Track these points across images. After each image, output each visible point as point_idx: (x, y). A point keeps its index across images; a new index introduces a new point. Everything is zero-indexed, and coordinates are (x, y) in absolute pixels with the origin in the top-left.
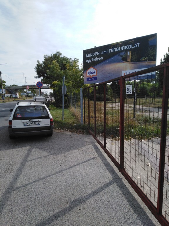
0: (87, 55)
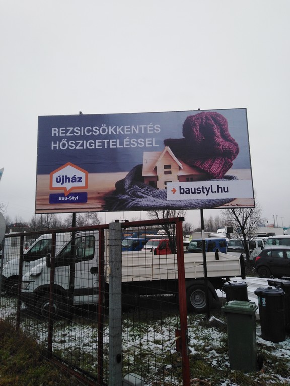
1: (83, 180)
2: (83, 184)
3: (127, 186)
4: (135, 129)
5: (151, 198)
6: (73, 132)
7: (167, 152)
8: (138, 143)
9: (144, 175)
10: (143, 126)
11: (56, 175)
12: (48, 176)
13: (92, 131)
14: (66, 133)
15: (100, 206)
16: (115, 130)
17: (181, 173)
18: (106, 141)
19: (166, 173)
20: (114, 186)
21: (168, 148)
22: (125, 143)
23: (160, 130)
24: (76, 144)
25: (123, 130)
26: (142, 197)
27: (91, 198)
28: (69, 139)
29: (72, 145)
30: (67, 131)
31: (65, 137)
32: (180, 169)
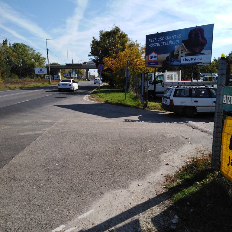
1: (157, 57)
2: (156, 59)
3: (169, 58)
4: (173, 37)
5: (176, 62)
6: (155, 40)
7: (183, 45)
8: (174, 43)
9: (175, 54)
10: (175, 36)
11: (150, 56)
12: (148, 56)
13: (160, 39)
14: (152, 41)
15: (161, 65)
16: (167, 38)
17: (186, 53)
18: (164, 43)
19: (182, 53)
20: (166, 58)
21: (183, 44)
22: (169, 43)
23: (181, 36)
24: (155, 45)
25: (169, 38)
26: (174, 62)
27: (159, 63)
28: (153, 43)
29: (154, 45)
30: (153, 40)
31: (152, 42)
32: (186, 51)
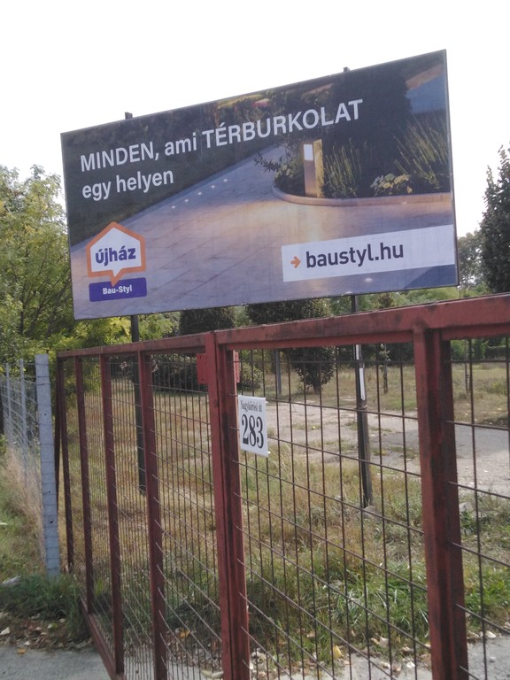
0: (83, 158)
